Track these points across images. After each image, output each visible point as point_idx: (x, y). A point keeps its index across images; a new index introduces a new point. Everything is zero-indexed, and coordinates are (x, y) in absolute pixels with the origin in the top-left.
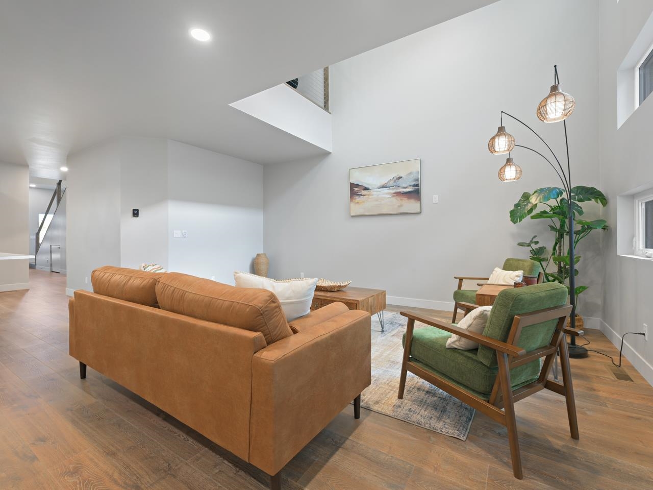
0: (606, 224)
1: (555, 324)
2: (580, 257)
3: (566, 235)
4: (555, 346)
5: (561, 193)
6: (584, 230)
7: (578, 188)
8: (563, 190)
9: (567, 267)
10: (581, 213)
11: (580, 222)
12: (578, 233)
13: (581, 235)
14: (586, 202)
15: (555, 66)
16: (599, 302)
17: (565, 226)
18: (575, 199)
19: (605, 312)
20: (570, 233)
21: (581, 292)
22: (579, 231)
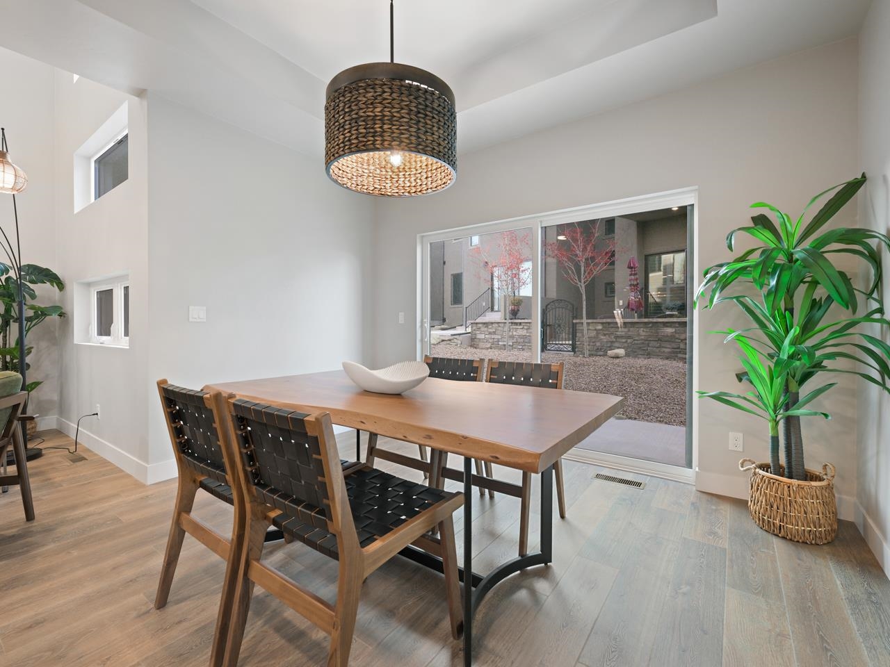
0: (63, 311)
1: (8, 415)
2: (32, 348)
3: (14, 321)
4: (7, 437)
5: (7, 271)
6: (36, 316)
7: (29, 266)
8: (11, 268)
9: (15, 361)
10: (33, 297)
11: (32, 307)
12: (29, 319)
13: (34, 322)
14: (39, 284)
15: (3, 129)
16: (55, 397)
17: (13, 312)
18: (25, 279)
19: (62, 407)
20: (19, 320)
21: (34, 389)
22: (30, 317)
